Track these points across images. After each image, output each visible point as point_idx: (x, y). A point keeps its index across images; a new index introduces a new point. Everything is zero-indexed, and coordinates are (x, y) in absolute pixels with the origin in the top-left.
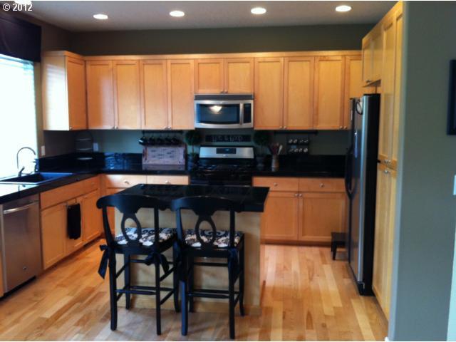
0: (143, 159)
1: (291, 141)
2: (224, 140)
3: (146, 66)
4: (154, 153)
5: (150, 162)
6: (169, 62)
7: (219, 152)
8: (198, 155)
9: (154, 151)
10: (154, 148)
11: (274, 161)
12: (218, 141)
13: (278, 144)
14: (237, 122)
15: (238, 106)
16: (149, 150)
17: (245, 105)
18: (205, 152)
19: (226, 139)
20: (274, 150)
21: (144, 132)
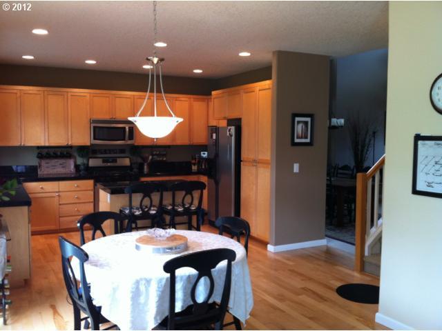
0: (39, 170)
1: (155, 153)
2: (106, 153)
3: (49, 96)
4: (47, 165)
5: (45, 173)
6: (69, 94)
7: (104, 162)
8: (88, 164)
9: (48, 163)
10: (47, 161)
11: (145, 167)
12: (102, 153)
13: (147, 155)
14: (124, 140)
15: (125, 128)
16: (43, 163)
17: (129, 128)
18: (93, 163)
19: (108, 152)
20: (145, 159)
21: (38, 147)
